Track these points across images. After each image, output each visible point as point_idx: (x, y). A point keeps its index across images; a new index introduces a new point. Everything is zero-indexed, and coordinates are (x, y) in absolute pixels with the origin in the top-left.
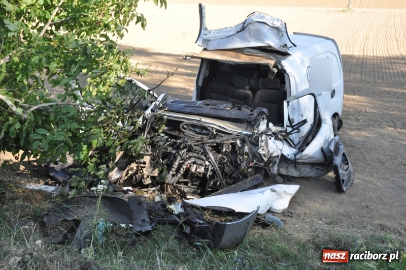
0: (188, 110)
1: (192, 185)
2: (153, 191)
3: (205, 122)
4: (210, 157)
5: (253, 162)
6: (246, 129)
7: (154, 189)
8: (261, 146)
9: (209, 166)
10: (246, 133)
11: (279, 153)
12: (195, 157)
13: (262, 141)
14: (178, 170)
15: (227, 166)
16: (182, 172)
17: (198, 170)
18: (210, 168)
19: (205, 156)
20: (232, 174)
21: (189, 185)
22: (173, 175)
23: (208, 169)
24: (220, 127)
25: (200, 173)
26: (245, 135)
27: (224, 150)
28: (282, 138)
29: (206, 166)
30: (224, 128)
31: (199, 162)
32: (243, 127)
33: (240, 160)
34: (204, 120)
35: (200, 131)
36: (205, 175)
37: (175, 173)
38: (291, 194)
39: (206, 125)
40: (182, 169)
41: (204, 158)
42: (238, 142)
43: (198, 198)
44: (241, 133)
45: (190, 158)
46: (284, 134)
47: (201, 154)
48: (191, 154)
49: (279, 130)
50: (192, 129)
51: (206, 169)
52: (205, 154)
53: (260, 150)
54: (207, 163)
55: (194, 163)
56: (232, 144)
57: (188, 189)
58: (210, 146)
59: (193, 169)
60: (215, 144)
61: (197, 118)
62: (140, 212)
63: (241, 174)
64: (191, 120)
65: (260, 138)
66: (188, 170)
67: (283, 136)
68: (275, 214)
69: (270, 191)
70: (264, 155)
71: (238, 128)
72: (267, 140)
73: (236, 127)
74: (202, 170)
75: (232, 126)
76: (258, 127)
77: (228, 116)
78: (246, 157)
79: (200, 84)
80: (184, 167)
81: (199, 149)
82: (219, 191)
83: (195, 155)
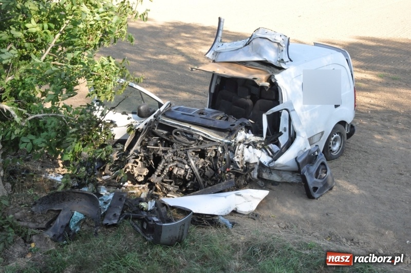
0: (182, 118)
1: (175, 185)
2: (143, 188)
3: (193, 130)
4: (190, 162)
5: (229, 167)
6: (227, 138)
7: (144, 185)
8: (237, 154)
9: (188, 169)
10: (226, 141)
11: (257, 160)
12: (178, 161)
13: (239, 150)
14: (162, 171)
15: (208, 169)
16: (165, 174)
17: (178, 173)
18: (189, 171)
19: (187, 160)
20: (212, 177)
21: (172, 184)
22: (159, 176)
23: (187, 172)
24: (206, 135)
25: (181, 175)
26: (226, 143)
27: (209, 155)
28: (261, 147)
29: (186, 169)
30: (209, 136)
31: (180, 165)
32: (225, 136)
33: (219, 165)
34: (193, 127)
35: (191, 137)
36: (184, 176)
37: (160, 174)
38: (259, 198)
39: (194, 132)
40: (165, 171)
41: (186, 162)
42: (220, 149)
43: (178, 197)
44: (222, 141)
45: (174, 161)
46: (263, 143)
47: (185, 159)
48: (175, 158)
49: (258, 140)
50: (185, 135)
51: (186, 171)
52: (187, 158)
53: (236, 158)
54: (187, 167)
55: (177, 166)
56: (215, 150)
57: (172, 188)
58: (193, 151)
59: (175, 172)
60: (200, 150)
61: (188, 126)
62: (116, 207)
63: (219, 178)
64: (183, 127)
65: (237, 147)
66: (170, 172)
67: (262, 145)
68: (241, 216)
69: (234, 195)
70: (238, 162)
71: (220, 137)
72: (243, 149)
73: (218, 136)
74: (182, 172)
75: (216, 135)
76: (235, 136)
77: (212, 126)
78: (224, 163)
79: (212, 91)
80: (167, 169)
81: (183, 153)
82: (197, 192)
83: (179, 159)
